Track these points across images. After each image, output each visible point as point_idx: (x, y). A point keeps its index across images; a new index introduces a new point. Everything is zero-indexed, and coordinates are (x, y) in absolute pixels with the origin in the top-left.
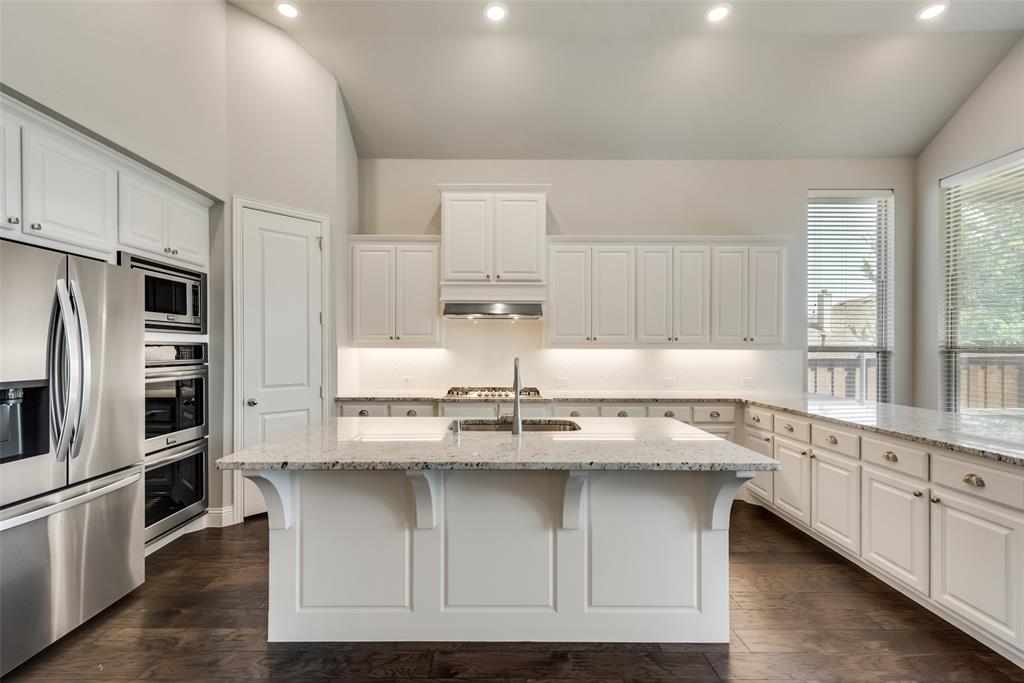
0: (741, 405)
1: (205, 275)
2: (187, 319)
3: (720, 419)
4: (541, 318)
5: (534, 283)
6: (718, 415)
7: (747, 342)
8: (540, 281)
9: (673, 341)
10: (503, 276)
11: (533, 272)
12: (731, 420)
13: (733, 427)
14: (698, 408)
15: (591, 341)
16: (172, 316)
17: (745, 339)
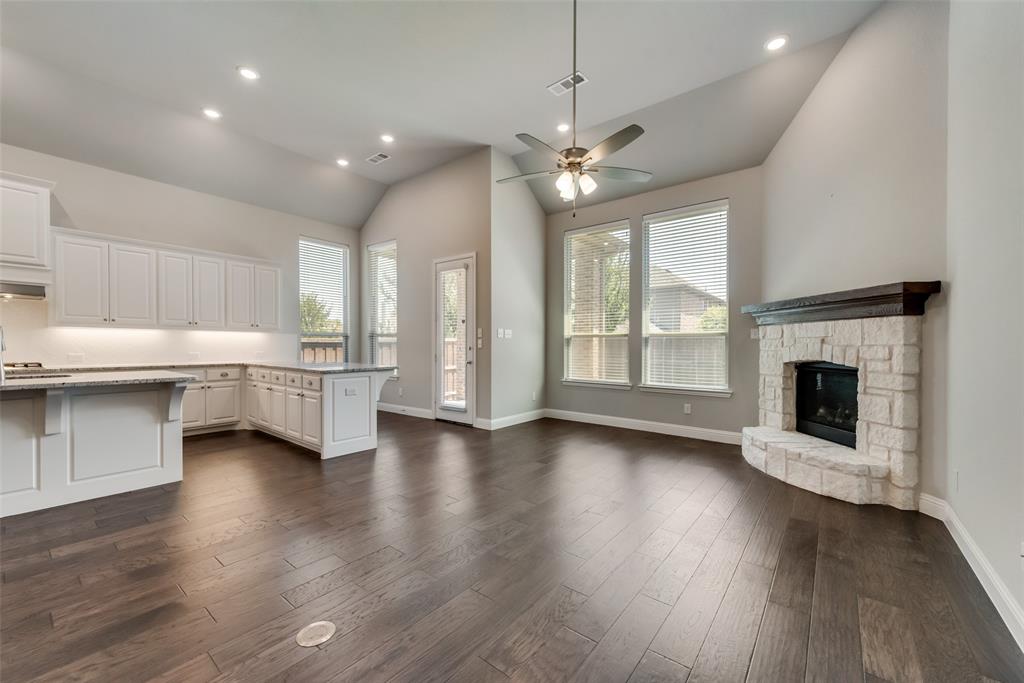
0: (244, 367)
3: (229, 377)
4: (45, 300)
5: (38, 267)
6: (227, 375)
7: (254, 327)
8: (43, 266)
9: (193, 325)
11: (33, 257)
12: (237, 377)
13: (238, 382)
14: (210, 371)
15: (109, 321)
17: (252, 325)
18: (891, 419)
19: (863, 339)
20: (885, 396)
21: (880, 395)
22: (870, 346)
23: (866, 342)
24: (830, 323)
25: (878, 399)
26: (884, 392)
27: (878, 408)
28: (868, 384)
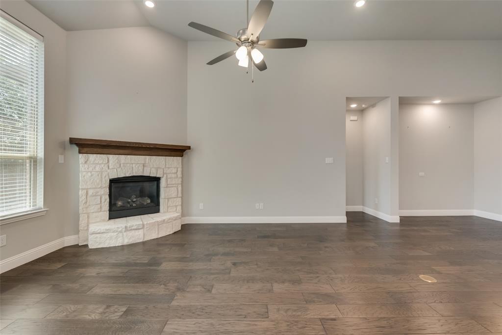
18: (178, 195)
19: (166, 165)
20: (175, 187)
21: (172, 187)
22: (169, 168)
23: (167, 166)
24: (148, 157)
25: (173, 188)
26: (175, 185)
27: (173, 192)
28: (168, 183)
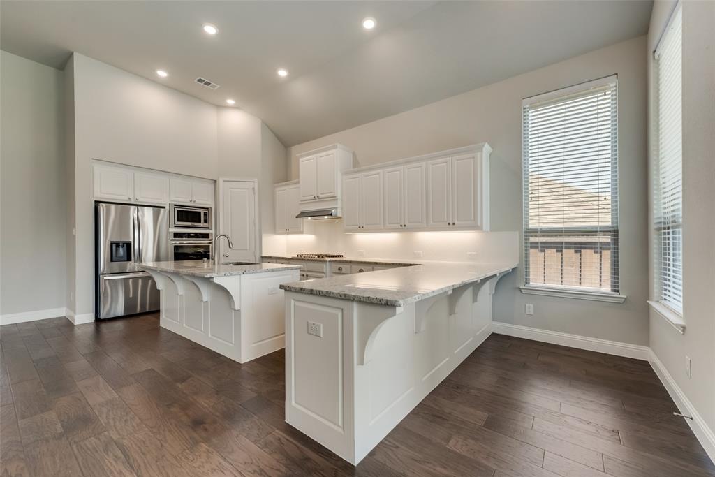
1: (211, 208)
2: (202, 224)
5: (333, 198)
7: (451, 226)
10: (320, 196)
11: (332, 192)
15: (361, 229)
16: (193, 223)
17: (449, 224)
